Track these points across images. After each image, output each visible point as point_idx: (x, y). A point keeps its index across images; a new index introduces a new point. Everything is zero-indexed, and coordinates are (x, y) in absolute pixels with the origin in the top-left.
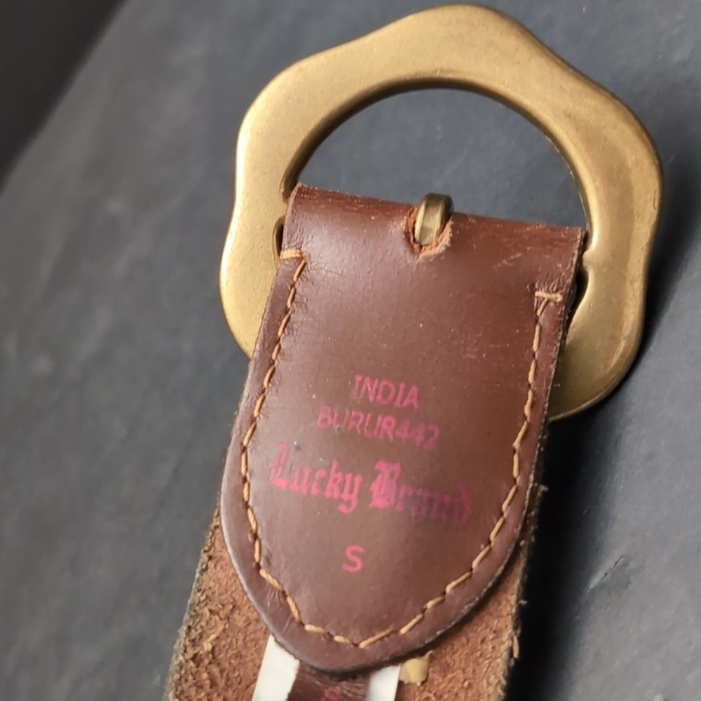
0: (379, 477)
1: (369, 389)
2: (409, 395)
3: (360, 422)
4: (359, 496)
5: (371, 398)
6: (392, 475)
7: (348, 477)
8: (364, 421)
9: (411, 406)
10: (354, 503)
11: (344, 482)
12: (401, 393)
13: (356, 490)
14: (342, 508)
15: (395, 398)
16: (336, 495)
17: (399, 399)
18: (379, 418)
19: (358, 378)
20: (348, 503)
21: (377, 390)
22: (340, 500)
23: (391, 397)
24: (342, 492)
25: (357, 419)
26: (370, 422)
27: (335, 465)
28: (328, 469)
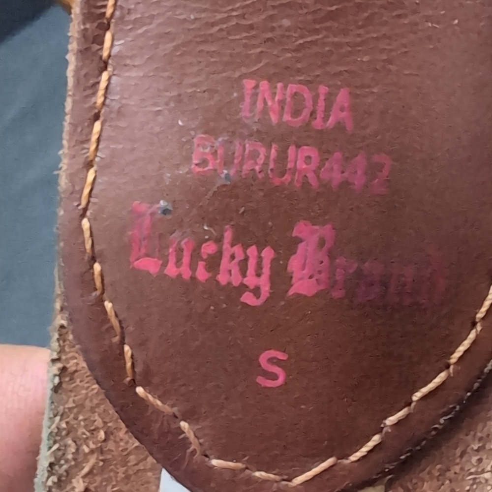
0: (301, 246)
1: (270, 103)
2: (335, 107)
3: (261, 160)
4: (272, 278)
5: (274, 118)
6: (322, 243)
7: (252, 251)
8: (267, 157)
9: (340, 127)
10: (265, 290)
11: (246, 259)
12: (321, 103)
13: (266, 271)
14: (248, 298)
15: (313, 114)
16: (236, 280)
17: (320, 115)
18: (291, 150)
19: (249, 84)
20: (256, 291)
21: (282, 102)
22: (243, 288)
23: (306, 113)
24: (244, 275)
25: (254, 155)
26: (276, 161)
27: (228, 235)
28: (219, 240)
